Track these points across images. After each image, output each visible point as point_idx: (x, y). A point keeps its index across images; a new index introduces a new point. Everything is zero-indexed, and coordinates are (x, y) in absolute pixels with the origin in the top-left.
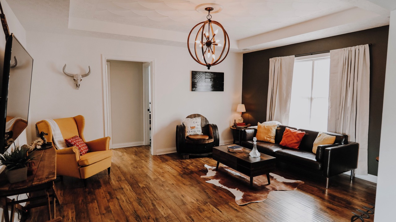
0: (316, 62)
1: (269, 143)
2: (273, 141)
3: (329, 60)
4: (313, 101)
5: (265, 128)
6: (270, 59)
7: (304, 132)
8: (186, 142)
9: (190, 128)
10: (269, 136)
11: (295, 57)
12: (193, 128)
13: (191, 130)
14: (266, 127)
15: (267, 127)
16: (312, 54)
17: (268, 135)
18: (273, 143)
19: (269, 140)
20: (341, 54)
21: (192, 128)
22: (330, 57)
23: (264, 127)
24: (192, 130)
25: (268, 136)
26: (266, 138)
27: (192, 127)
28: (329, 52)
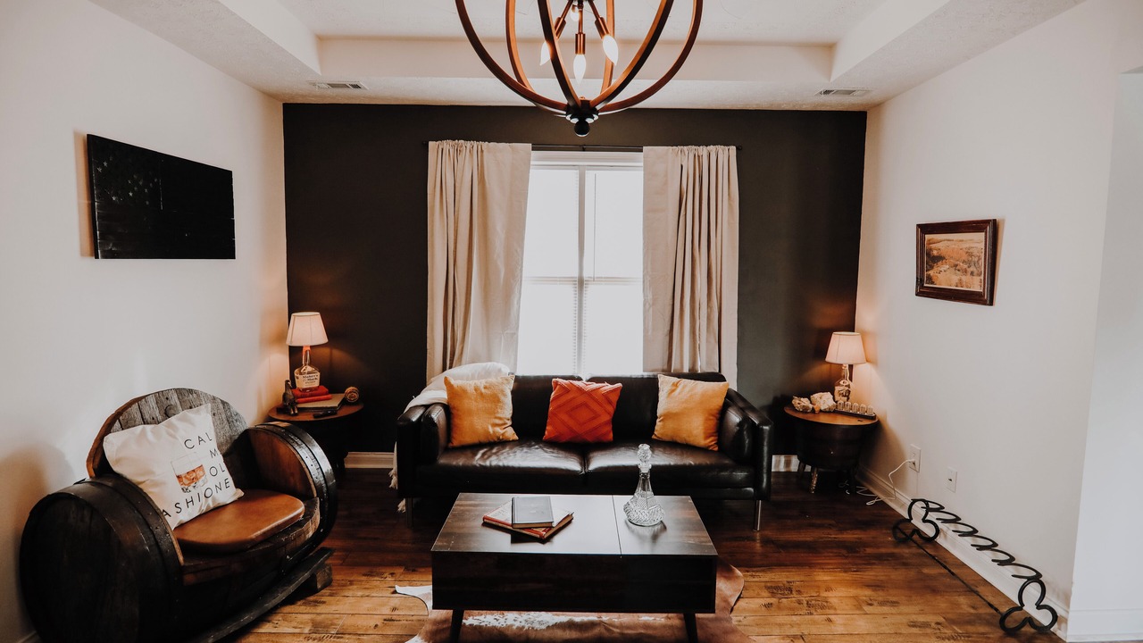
0: (590, 175)
1: (502, 443)
2: (510, 433)
3: (640, 174)
4: (590, 290)
5: (482, 394)
6: (431, 144)
7: (619, 385)
8: (189, 579)
9: (178, 486)
10: (500, 419)
11: (533, 150)
12: (195, 480)
13: (184, 497)
14: (483, 391)
15: (485, 388)
16: (584, 150)
17: (496, 418)
18: (513, 441)
19: (503, 434)
20: (672, 160)
21: (188, 479)
22: (642, 164)
23: (476, 389)
24: (194, 493)
25: (497, 421)
26: (491, 430)
27: (182, 472)
28: (642, 151)
